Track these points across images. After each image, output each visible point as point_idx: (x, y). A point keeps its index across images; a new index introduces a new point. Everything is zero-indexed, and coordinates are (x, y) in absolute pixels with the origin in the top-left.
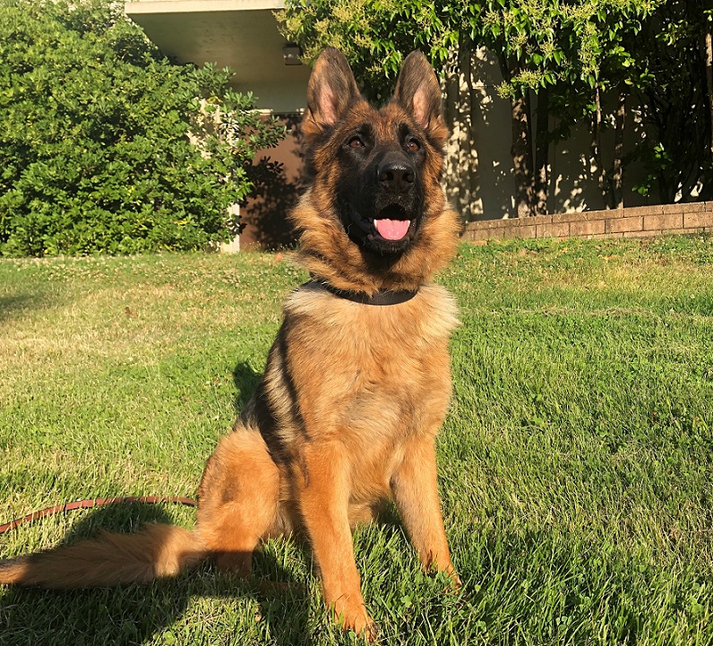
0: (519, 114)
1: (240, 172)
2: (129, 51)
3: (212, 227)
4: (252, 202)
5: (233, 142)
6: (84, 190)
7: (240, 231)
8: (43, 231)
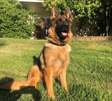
0: (78, 21)
1: (35, 27)
2: (19, 7)
3: (30, 35)
4: (36, 32)
5: (34, 22)
6: (10, 28)
7: (34, 36)
8: (3, 34)
